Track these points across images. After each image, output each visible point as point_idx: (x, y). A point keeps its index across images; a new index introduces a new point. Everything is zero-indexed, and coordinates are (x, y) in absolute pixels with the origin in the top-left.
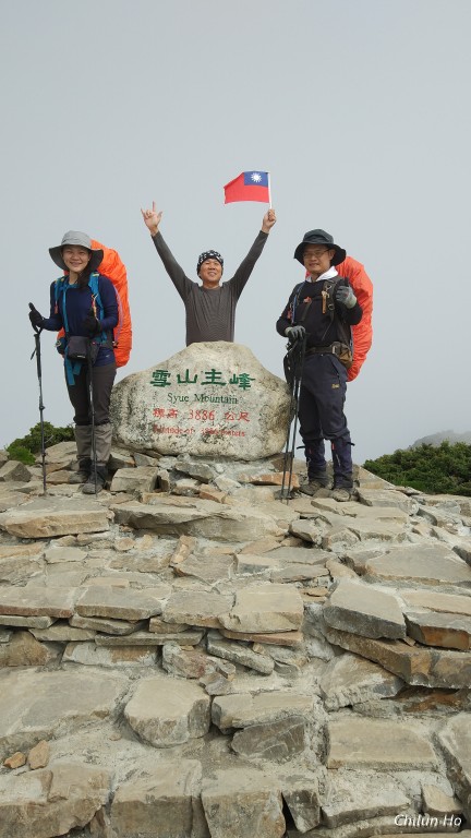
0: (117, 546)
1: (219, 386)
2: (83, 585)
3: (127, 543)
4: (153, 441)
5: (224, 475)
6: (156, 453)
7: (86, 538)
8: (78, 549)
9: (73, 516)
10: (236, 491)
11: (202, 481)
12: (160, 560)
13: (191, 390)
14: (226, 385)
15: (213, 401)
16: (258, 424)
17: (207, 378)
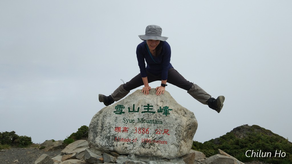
1: (152, 113)
4: (114, 146)
6: (115, 153)
13: (136, 116)
14: (156, 113)
15: (148, 123)
16: (175, 137)
17: (145, 109)
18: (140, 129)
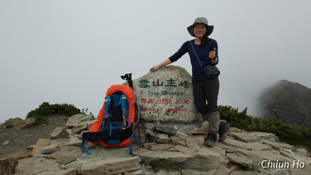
1: (174, 87)
4: (141, 115)
6: (143, 121)
11: (170, 135)
13: (160, 89)
14: (177, 86)
15: (171, 95)
16: (193, 105)
17: (168, 83)
18: (163, 100)
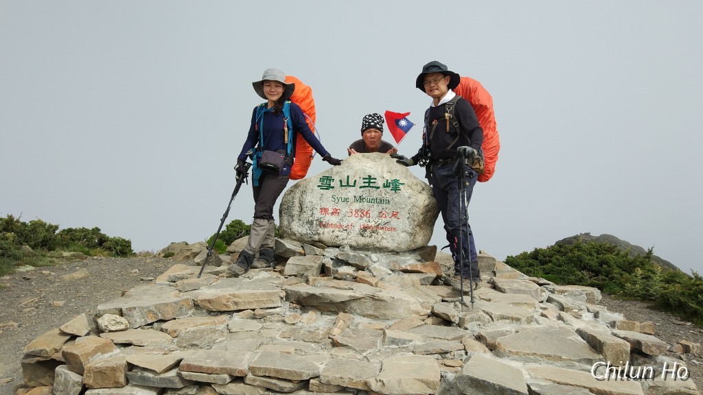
0: (287, 320)
1: (374, 189)
2: (257, 351)
3: (295, 317)
4: (319, 234)
5: (378, 263)
6: (321, 244)
7: (261, 312)
8: (255, 321)
9: (252, 294)
10: (388, 277)
11: (359, 268)
12: (321, 332)
13: (351, 193)
14: (380, 188)
15: (370, 202)
16: (407, 222)
17: (364, 182)
18: (357, 211)
